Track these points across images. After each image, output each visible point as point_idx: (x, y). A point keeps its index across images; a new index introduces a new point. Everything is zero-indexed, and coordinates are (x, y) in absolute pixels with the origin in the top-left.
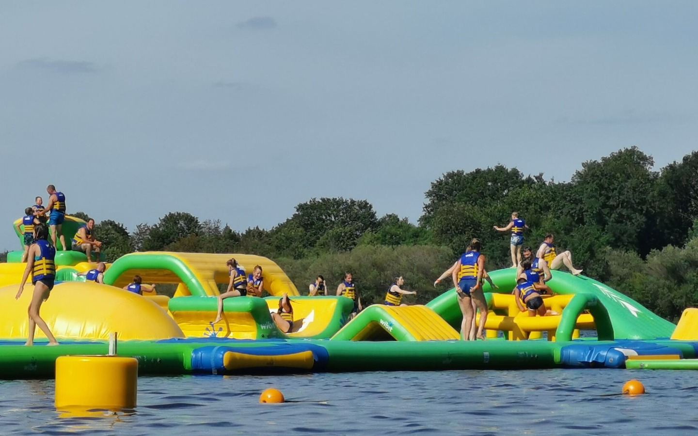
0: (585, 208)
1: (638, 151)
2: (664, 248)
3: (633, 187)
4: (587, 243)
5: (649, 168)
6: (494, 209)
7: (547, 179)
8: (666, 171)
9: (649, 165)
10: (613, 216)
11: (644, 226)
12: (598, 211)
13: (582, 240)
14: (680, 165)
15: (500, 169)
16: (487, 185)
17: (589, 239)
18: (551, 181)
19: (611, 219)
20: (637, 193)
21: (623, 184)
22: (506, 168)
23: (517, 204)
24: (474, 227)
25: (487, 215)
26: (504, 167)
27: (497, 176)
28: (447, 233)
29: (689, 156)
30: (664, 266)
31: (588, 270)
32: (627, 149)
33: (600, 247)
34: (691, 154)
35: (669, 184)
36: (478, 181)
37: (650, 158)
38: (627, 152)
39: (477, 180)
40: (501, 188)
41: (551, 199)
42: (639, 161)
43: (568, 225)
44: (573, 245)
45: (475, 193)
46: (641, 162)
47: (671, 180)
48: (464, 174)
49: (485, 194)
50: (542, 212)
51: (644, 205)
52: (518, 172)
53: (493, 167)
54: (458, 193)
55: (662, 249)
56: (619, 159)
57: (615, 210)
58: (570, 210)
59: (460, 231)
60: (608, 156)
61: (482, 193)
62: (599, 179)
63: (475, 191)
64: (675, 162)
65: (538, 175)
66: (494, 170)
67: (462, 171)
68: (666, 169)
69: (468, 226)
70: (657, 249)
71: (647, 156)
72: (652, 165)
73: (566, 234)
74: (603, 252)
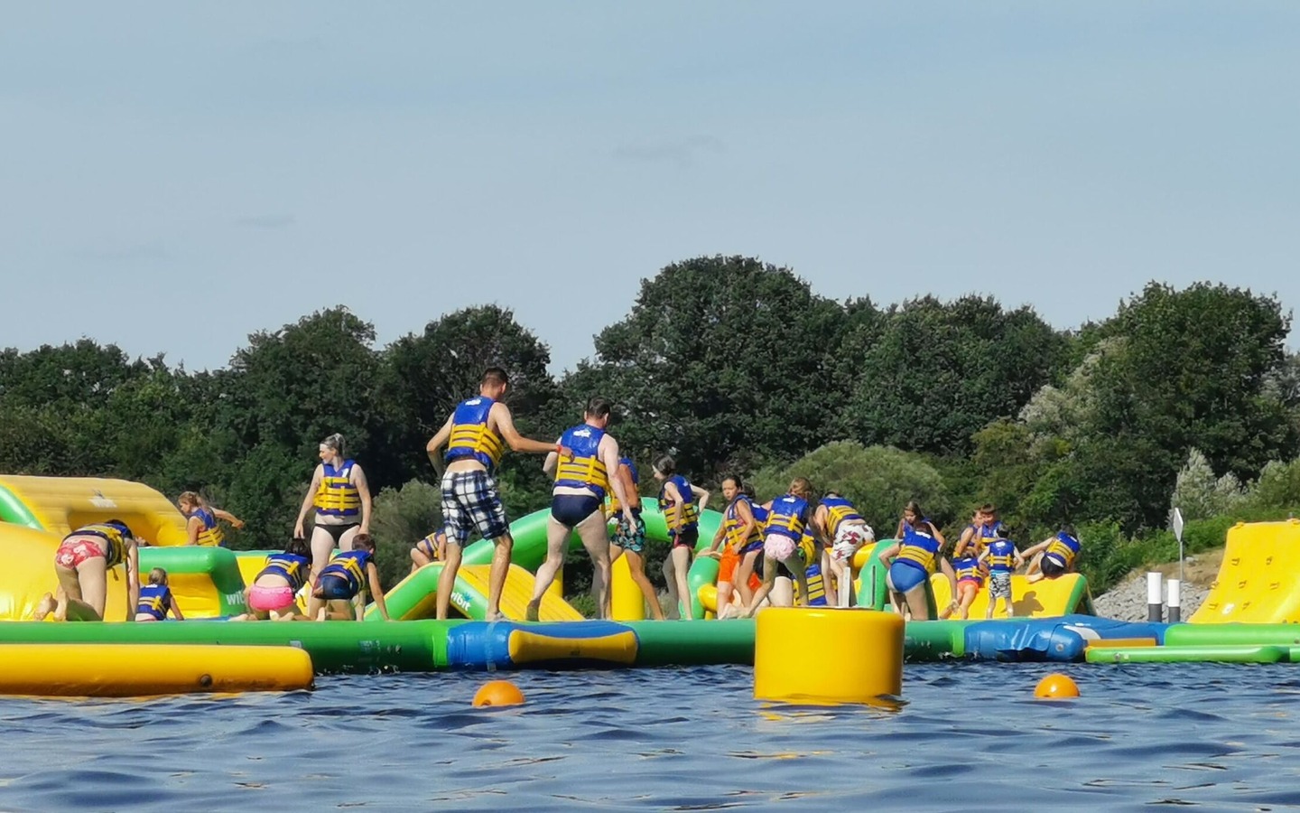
0: (262, 415)
1: (348, 314)
2: (405, 486)
3: (347, 378)
4: (268, 477)
5: (368, 344)
6: (89, 417)
7: (171, 365)
8: (394, 350)
9: (368, 339)
10: (311, 428)
11: (366, 447)
12: (284, 420)
13: (258, 472)
14: (419, 339)
15: (87, 347)
16: (62, 375)
17: (270, 469)
18: (179, 367)
19: (308, 435)
20: (354, 389)
21: (328, 373)
22: (97, 345)
23: (130, 409)
24: (52, 451)
25: (77, 427)
26: (94, 343)
27: (80, 358)
28: (4, 461)
29: (437, 323)
30: (405, 517)
31: (269, 525)
32: (328, 311)
33: (289, 484)
34: (439, 320)
35: (400, 372)
36: (47, 368)
37: (369, 327)
38: (328, 315)
39: (45, 366)
40: (87, 379)
41: (191, 398)
42: (350, 331)
43: (230, 445)
44: (242, 481)
45: (41, 388)
46: (354, 334)
47: (406, 365)
48: (19, 355)
49: (58, 392)
50: (177, 422)
51: (364, 410)
52: (120, 351)
53: (73, 342)
54: (9, 389)
55: (402, 486)
56: (315, 327)
57: (314, 418)
58: (232, 418)
59: (29, 456)
60: (295, 322)
61: (54, 389)
62: (286, 363)
63: (41, 386)
64: (410, 334)
65: (155, 357)
66: (75, 347)
67: (15, 348)
68: (395, 345)
69: (43, 448)
70: (392, 488)
71: (365, 323)
72: (373, 338)
73: (226, 462)
74: (295, 494)
